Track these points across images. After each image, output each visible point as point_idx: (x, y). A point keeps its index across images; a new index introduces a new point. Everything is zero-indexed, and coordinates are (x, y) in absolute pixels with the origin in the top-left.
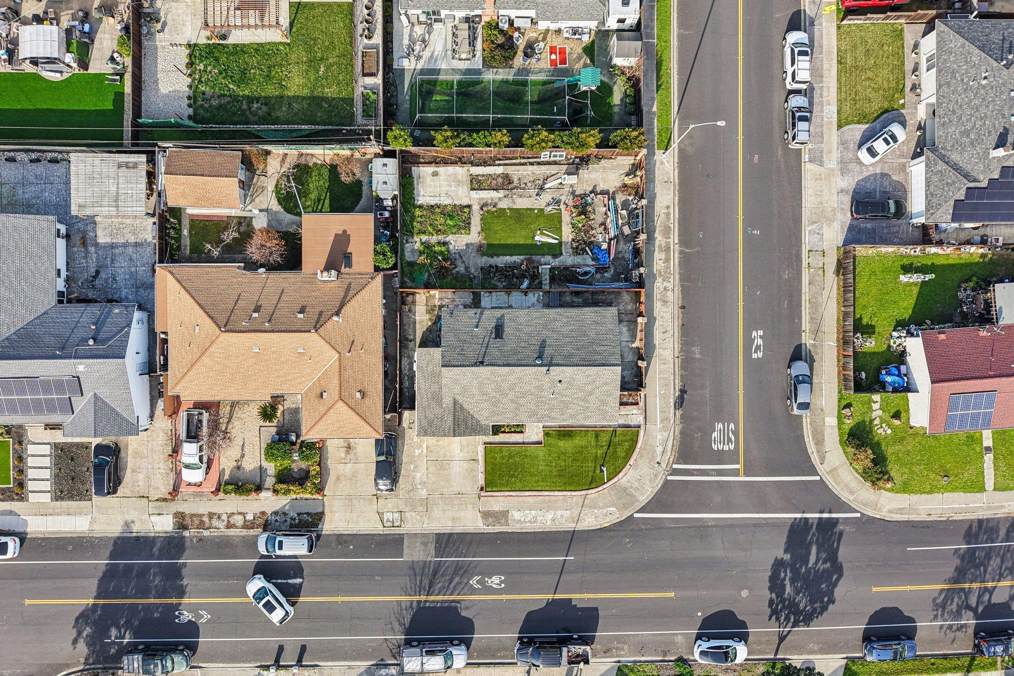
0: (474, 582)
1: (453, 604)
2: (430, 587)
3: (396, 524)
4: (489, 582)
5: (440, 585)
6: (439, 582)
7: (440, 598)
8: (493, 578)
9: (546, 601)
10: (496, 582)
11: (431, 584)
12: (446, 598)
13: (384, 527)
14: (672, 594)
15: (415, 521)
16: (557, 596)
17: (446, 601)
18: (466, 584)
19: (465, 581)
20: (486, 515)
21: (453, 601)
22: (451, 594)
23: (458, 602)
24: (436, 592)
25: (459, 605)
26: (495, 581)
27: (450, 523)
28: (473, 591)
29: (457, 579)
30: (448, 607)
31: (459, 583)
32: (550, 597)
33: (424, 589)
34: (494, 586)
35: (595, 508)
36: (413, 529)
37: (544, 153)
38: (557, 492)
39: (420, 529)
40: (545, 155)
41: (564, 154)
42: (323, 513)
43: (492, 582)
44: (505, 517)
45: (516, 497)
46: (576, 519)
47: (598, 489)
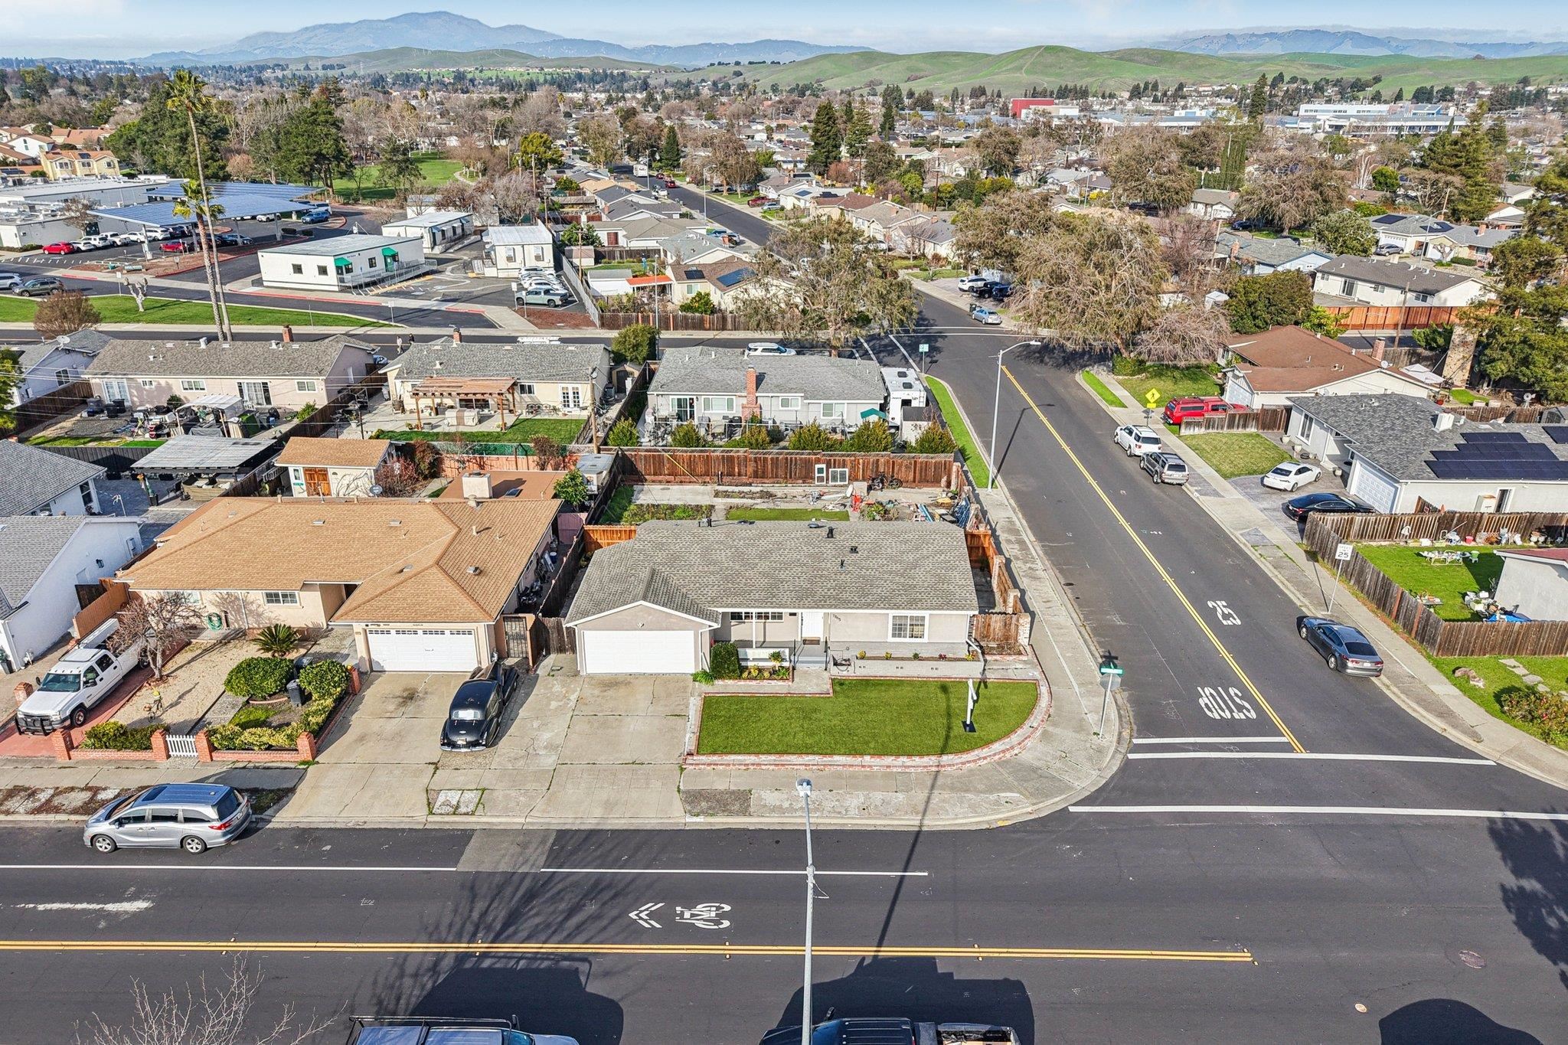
0: (642, 915)
1: (566, 964)
2: (506, 925)
3: (463, 810)
4: (687, 915)
5: (537, 920)
6: (537, 914)
7: (531, 947)
8: (699, 907)
9: (855, 963)
10: (706, 916)
11: (513, 918)
12: (548, 948)
13: (431, 813)
15: (512, 804)
16: (888, 951)
17: (546, 956)
18: (613, 920)
19: (615, 912)
20: (693, 799)
21: (570, 957)
22: (568, 939)
23: (584, 958)
24: (524, 934)
25: (584, 967)
26: (704, 914)
27: (598, 812)
28: (636, 933)
29: (591, 908)
30: (548, 970)
31: (595, 917)
32: (868, 951)
33: (489, 928)
34: (701, 924)
35: (967, 791)
36: (503, 820)
37: (817, 466)
38: (867, 758)
39: (522, 820)
40: (820, 471)
41: (847, 470)
42: (292, 790)
43: (693, 915)
44: (741, 800)
45: (771, 767)
46: (921, 808)
47: (965, 757)
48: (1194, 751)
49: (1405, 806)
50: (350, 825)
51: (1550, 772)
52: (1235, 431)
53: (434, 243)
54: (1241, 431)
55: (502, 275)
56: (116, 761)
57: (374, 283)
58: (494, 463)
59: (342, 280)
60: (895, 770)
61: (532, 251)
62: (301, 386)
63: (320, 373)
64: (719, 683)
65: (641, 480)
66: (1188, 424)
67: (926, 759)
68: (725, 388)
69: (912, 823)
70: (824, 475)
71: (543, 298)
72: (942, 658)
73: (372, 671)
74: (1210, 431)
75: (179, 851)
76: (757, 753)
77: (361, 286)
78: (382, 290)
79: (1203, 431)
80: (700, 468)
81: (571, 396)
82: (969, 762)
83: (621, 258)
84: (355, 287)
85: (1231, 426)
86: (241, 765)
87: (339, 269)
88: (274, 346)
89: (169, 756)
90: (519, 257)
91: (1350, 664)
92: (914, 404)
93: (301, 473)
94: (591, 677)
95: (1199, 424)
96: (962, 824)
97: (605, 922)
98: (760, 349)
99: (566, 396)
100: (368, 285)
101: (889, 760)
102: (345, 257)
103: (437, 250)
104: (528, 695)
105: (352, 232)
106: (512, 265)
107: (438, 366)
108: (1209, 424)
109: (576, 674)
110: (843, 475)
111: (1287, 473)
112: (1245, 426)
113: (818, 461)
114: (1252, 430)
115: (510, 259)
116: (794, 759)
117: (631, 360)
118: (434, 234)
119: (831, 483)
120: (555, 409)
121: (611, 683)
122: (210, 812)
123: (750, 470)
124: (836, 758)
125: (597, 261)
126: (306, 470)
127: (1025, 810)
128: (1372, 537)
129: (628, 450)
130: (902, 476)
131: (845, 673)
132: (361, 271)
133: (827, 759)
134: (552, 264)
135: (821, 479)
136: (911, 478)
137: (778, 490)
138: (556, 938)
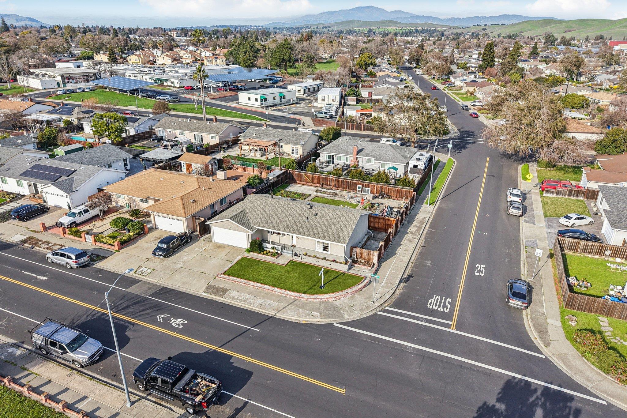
0: (160, 317)
1: (127, 324)
3: (144, 274)
5: (132, 310)
6: (133, 308)
7: (123, 317)
8: (179, 320)
9: (206, 350)
11: (126, 307)
12: (127, 318)
13: (135, 273)
14: (342, 391)
15: (158, 276)
16: (221, 350)
18: (151, 316)
19: (154, 314)
20: (210, 288)
21: (130, 323)
22: (134, 318)
23: (133, 324)
24: (124, 313)
25: (131, 326)
26: (177, 322)
27: (179, 285)
28: (154, 322)
29: (149, 311)
30: (122, 325)
31: (147, 314)
32: (214, 348)
34: (174, 325)
35: (301, 308)
36: (152, 280)
37: (358, 186)
38: (276, 288)
39: (157, 281)
40: (359, 188)
41: (370, 189)
42: (106, 258)
43: (174, 321)
44: (224, 291)
45: (243, 284)
46: (279, 309)
47: (311, 296)
48: (406, 317)
49: (477, 361)
50: (113, 271)
51: (571, 368)
52: (572, 198)
53: (305, 93)
54: (575, 198)
55: (320, 106)
56: (73, 239)
57: (273, 106)
58: (249, 170)
59: (262, 104)
60: (283, 295)
61: (331, 98)
62: (212, 137)
63: (218, 134)
64: (252, 253)
65: (295, 182)
66: (547, 192)
67: (296, 294)
68: (346, 152)
69: (272, 313)
70: (361, 190)
71: (323, 115)
72: (334, 261)
73: (156, 228)
74: (559, 196)
75: (64, 267)
76: (241, 278)
77: (268, 107)
78: (275, 108)
79: (555, 195)
80: (316, 181)
81: (295, 150)
82: (311, 298)
83: (368, 102)
84: (266, 107)
85: (570, 195)
86: (101, 248)
87: (261, 100)
88: (208, 123)
89: (86, 241)
90: (326, 100)
91: (510, 301)
92: (419, 167)
93: (185, 165)
94: (215, 243)
95: (553, 192)
96: (289, 319)
97: (148, 316)
98: (385, 140)
99: (293, 150)
100: (271, 106)
101: (283, 291)
102: (264, 96)
103: (305, 96)
104: (192, 245)
105: (274, 87)
106: (323, 102)
107: (254, 135)
108: (558, 193)
109: (211, 241)
110: (368, 190)
111: (569, 218)
112: (577, 196)
113: (359, 184)
114: (581, 198)
115: (323, 100)
116: (252, 283)
117: (325, 140)
118: (305, 90)
119: (363, 193)
120: (289, 155)
121: (220, 247)
122: (73, 257)
123: (333, 184)
124: (266, 286)
125: (357, 103)
126: (186, 164)
127: (316, 320)
128: (590, 253)
129: (293, 171)
130: (392, 194)
131: (298, 259)
132: (270, 101)
133: (263, 286)
134: (338, 103)
135: (359, 191)
136: (395, 195)
137: (340, 192)
138: (132, 316)
